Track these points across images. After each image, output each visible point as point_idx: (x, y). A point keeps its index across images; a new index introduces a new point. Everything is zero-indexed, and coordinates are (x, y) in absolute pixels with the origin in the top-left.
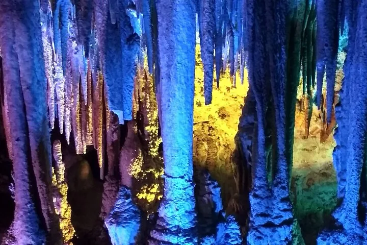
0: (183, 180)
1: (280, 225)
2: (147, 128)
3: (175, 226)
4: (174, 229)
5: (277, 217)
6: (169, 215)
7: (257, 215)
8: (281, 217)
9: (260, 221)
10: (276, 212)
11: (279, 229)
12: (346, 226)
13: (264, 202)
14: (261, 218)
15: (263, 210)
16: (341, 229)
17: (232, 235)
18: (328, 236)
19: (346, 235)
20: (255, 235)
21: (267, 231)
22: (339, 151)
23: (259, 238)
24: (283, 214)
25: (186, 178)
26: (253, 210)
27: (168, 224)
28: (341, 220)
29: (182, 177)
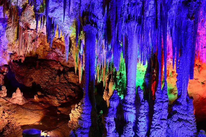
0: (133, 89)
1: (165, 102)
2: (117, 77)
3: (130, 102)
4: (130, 103)
5: (164, 99)
6: (129, 99)
7: (158, 99)
8: (165, 99)
9: (158, 101)
10: (164, 98)
11: (165, 103)
12: (182, 103)
13: (160, 95)
14: (159, 100)
15: (160, 97)
16: (181, 104)
17: (146, 106)
18: (177, 106)
19: (182, 106)
20: (157, 105)
21: (161, 104)
22: (178, 82)
23: (159, 106)
24: (165, 98)
25: (134, 88)
26: (157, 97)
27: (128, 102)
28: (180, 101)
29: (133, 88)
